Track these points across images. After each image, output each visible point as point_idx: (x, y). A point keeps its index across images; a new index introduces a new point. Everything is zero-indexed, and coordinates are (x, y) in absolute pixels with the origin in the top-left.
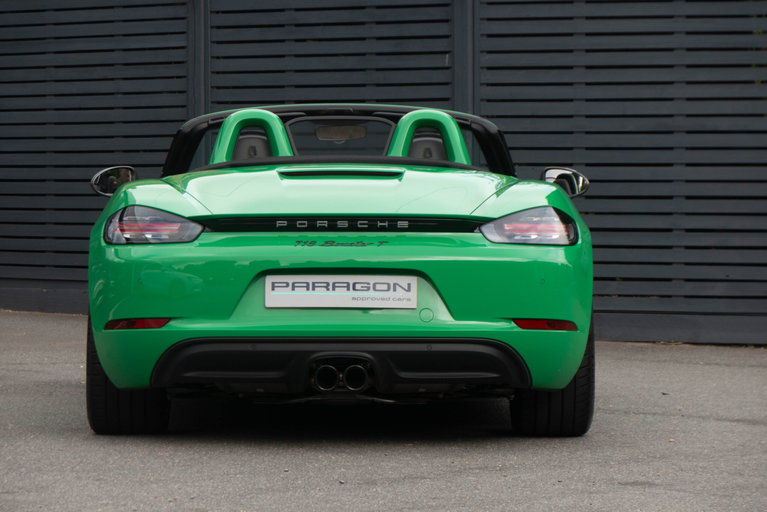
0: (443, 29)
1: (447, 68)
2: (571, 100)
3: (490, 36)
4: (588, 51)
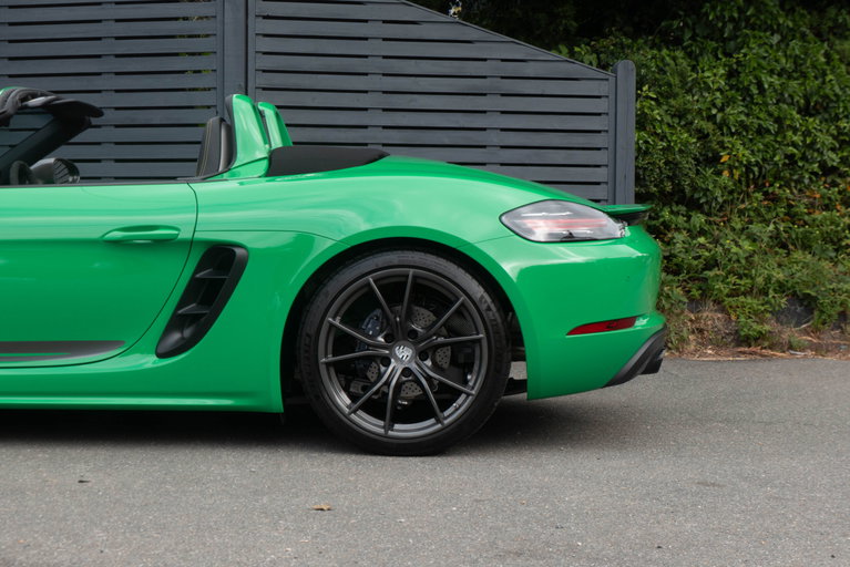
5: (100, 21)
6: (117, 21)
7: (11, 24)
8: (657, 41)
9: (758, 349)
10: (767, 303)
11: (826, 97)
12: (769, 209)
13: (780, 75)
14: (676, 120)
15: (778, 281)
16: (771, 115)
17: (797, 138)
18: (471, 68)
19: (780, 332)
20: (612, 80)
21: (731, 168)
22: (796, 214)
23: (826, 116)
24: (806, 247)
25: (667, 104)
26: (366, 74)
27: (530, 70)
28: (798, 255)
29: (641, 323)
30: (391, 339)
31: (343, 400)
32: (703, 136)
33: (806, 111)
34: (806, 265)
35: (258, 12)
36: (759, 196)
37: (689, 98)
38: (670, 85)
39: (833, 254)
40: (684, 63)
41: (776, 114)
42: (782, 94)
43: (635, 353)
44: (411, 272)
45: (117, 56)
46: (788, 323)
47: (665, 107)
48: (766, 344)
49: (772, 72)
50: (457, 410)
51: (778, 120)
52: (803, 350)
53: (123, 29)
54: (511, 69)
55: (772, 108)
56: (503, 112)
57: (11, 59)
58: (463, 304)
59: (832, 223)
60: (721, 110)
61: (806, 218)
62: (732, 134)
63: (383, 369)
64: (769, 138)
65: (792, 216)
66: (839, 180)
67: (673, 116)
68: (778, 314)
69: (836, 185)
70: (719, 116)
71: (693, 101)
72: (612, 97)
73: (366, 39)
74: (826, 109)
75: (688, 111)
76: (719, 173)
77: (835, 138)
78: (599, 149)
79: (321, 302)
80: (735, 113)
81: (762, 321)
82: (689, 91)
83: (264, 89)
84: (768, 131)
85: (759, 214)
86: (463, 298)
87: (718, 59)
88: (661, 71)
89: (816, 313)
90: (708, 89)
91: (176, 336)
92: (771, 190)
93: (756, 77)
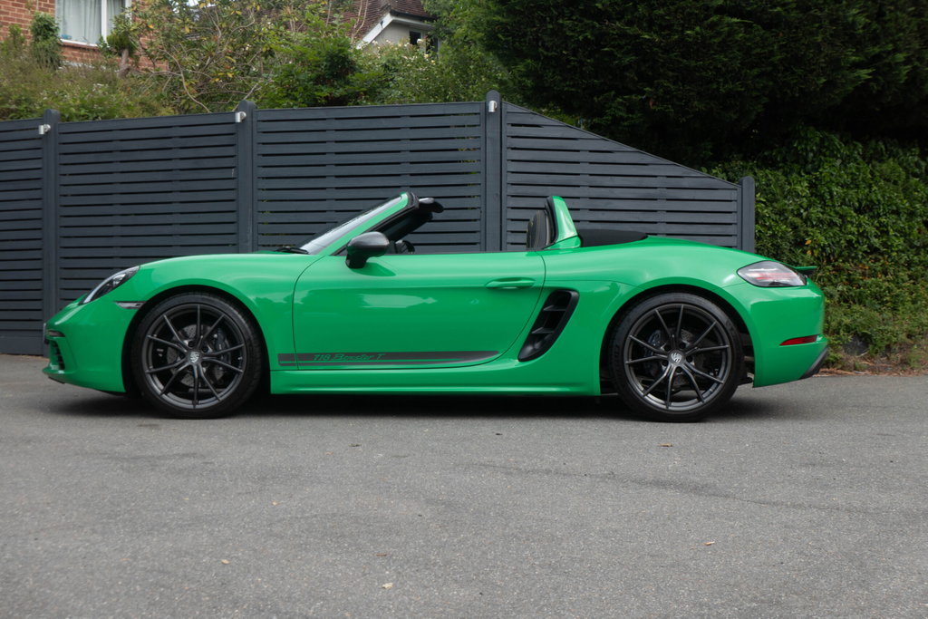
0: (230, 151)
1: (233, 179)
2: (325, 200)
3: (264, 155)
4: (337, 165)
5: (399, 152)
6: (411, 151)
7: (337, 153)
8: (760, 164)
9: (834, 370)
10: (839, 339)
11: (872, 201)
12: (836, 276)
13: (842, 186)
14: (778, 217)
15: (846, 325)
16: (837, 213)
17: (854, 229)
18: (647, 182)
19: (847, 359)
20: (740, 190)
21: (812, 249)
22: (854, 279)
23: (871, 214)
24: (860, 302)
25: (772, 206)
26: (579, 186)
27: (685, 183)
28: (856, 307)
29: (819, 339)
30: (669, 349)
31: (639, 388)
32: (795, 228)
33: (859, 211)
34: (862, 314)
35: (508, 145)
36: (830, 267)
37: (786, 202)
38: (774, 194)
39: (878, 307)
40: (782, 178)
41: (841, 212)
42: (844, 199)
43: (817, 358)
44: (683, 306)
45: (412, 175)
46: (852, 353)
47: (771, 208)
48: (840, 366)
49: (837, 184)
50: (711, 393)
51: (841, 217)
52: (863, 371)
53: (415, 157)
54: (673, 182)
55: (838, 209)
56: (668, 211)
57: (337, 177)
58: (715, 326)
59: (877, 286)
60: (806, 210)
61: (861, 283)
62: (813, 226)
63: (664, 368)
64: (836, 229)
65: (850, 281)
66: (880, 257)
67: (776, 214)
68: (845, 346)
69: (879, 261)
70: (805, 214)
71: (790, 204)
72: (739, 201)
73: (578, 163)
74: (871, 210)
75: (786, 210)
76: (805, 252)
77: (877, 228)
78: (731, 236)
79: (625, 325)
80: (816, 212)
81: (836, 351)
82: (785, 197)
83: (513, 196)
84: (836, 224)
85: (830, 280)
86: (715, 322)
87: (802, 176)
88: (768, 185)
89: (871, 346)
90: (798, 196)
91: (529, 349)
92: (836, 264)
93: (828, 188)
